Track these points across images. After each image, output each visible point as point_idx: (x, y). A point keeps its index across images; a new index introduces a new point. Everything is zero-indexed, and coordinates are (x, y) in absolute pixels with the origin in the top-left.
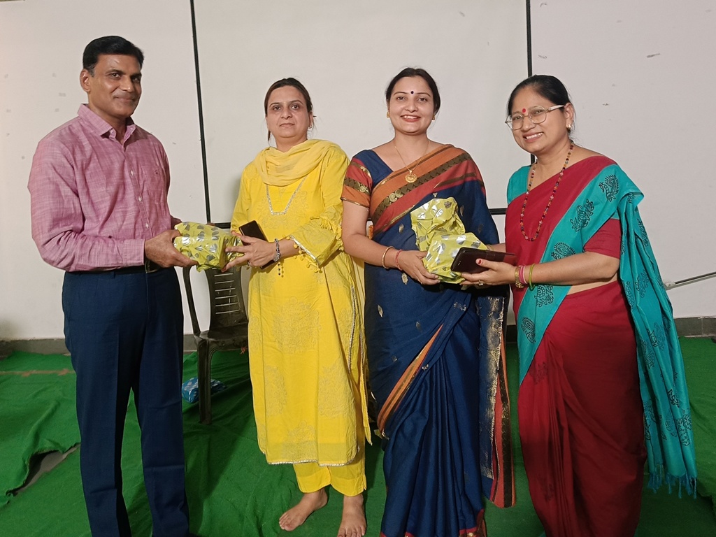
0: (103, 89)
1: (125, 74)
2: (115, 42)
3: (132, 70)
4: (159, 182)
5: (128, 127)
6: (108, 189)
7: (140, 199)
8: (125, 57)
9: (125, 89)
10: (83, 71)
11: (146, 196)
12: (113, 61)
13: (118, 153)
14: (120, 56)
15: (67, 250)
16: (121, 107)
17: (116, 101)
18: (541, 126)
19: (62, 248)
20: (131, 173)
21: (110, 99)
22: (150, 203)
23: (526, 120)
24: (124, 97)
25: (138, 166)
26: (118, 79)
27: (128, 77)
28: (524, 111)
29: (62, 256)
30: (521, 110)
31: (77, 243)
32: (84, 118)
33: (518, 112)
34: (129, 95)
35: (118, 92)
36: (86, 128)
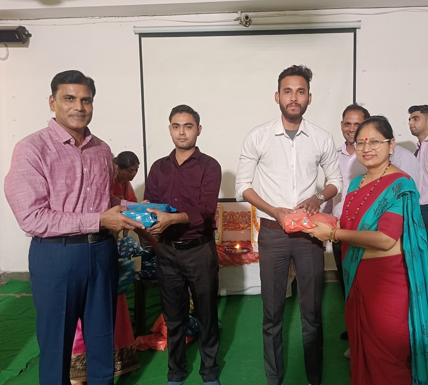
1: (76, 98)
3: (82, 95)
4: (106, 176)
5: (87, 137)
6: (67, 181)
7: (88, 189)
11: (94, 187)
13: (76, 155)
15: (42, 222)
16: (74, 123)
17: (71, 118)
18: (376, 151)
19: (38, 220)
20: (85, 169)
21: (66, 117)
22: (97, 192)
23: (367, 145)
24: (77, 115)
25: (91, 164)
26: (72, 102)
27: (78, 100)
28: (366, 139)
29: (38, 226)
30: (364, 139)
31: (49, 216)
32: (52, 128)
33: (362, 140)
34: (80, 113)
35: (72, 111)
36: (53, 136)
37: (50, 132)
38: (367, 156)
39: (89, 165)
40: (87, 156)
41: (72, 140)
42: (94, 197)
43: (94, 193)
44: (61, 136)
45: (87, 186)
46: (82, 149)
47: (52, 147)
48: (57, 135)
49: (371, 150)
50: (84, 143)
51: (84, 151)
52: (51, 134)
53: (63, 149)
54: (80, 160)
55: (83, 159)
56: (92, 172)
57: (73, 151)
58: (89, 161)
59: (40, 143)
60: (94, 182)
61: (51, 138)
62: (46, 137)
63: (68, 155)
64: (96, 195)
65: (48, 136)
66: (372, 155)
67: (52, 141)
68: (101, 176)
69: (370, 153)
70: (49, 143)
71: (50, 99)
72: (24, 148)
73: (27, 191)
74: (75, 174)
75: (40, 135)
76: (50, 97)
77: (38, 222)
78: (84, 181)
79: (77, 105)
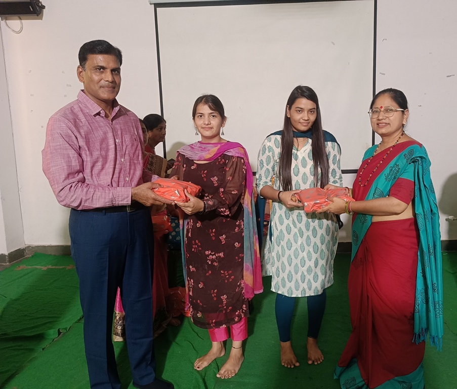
0: (92, 80)
4: (137, 146)
5: (115, 108)
7: (122, 160)
11: (127, 157)
12: (98, 59)
13: (107, 126)
14: (103, 56)
15: (76, 195)
16: (105, 94)
17: (102, 89)
18: (389, 119)
19: (72, 194)
20: (117, 141)
21: (97, 88)
22: (130, 162)
23: (382, 113)
24: (108, 87)
25: (122, 135)
26: (102, 72)
27: (108, 71)
28: (381, 107)
29: (72, 200)
30: (379, 107)
31: (82, 190)
33: (377, 108)
34: (111, 84)
35: (103, 82)
37: (80, 105)
38: (380, 123)
39: (120, 136)
42: (128, 167)
43: (128, 164)
45: (121, 158)
46: (112, 120)
47: (83, 120)
48: (86, 107)
49: (385, 118)
52: (81, 106)
54: (111, 131)
56: (124, 143)
57: (104, 122)
58: (119, 132)
60: (127, 153)
61: (82, 111)
62: (77, 109)
64: (130, 165)
65: (79, 109)
66: (386, 123)
67: (83, 113)
69: (384, 121)
70: (81, 116)
71: (78, 70)
72: (57, 123)
73: (60, 165)
74: (108, 146)
76: (78, 67)
77: (72, 196)
78: (118, 152)
79: (108, 76)
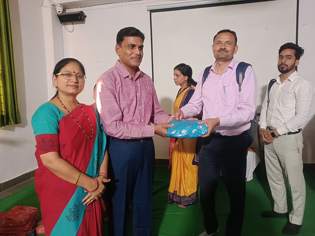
0: (126, 54)
1: (136, 46)
2: (132, 30)
3: (139, 44)
4: (150, 98)
5: (137, 72)
6: (128, 102)
7: (140, 107)
8: (136, 37)
9: (136, 53)
10: (117, 45)
11: (143, 106)
12: (131, 40)
13: (133, 84)
14: (134, 37)
16: (134, 63)
17: (132, 60)
20: (138, 94)
21: (129, 59)
22: (145, 109)
24: (136, 58)
27: (137, 48)
32: (118, 68)
34: (138, 56)
35: (133, 55)
36: (119, 72)
37: (117, 70)
39: (140, 91)
40: (139, 85)
41: (130, 76)
42: (143, 112)
43: (144, 110)
44: (123, 73)
45: (140, 106)
46: (136, 80)
48: (121, 72)
50: (136, 77)
51: (136, 82)
53: (125, 81)
55: (136, 87)
57: (131, 82)
58: (139, 89)
59: (113, 78)
60: (143, 102)
62: (115, 73)
63: (128, 85)
68: (146, 98)
70: (118, 77)
72: (105, 81)
74: (132, 97)
75: (112, 72)
78: (138, 102)
79: (137, 51)
